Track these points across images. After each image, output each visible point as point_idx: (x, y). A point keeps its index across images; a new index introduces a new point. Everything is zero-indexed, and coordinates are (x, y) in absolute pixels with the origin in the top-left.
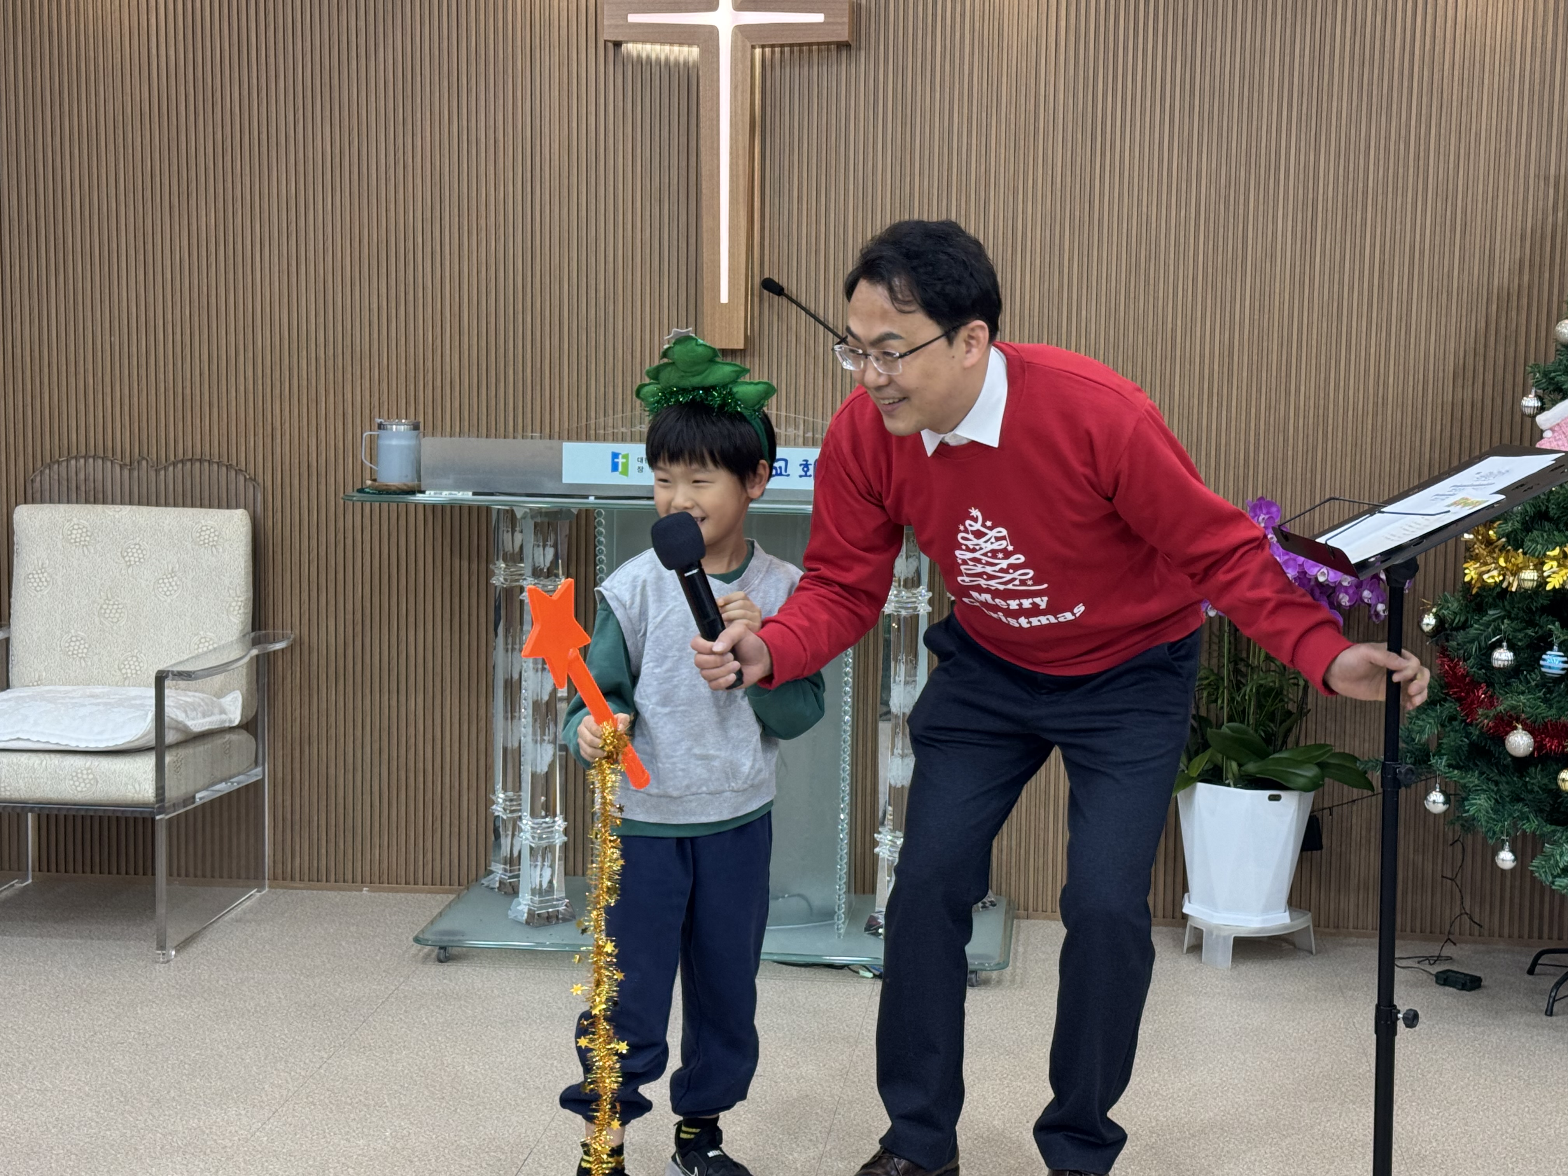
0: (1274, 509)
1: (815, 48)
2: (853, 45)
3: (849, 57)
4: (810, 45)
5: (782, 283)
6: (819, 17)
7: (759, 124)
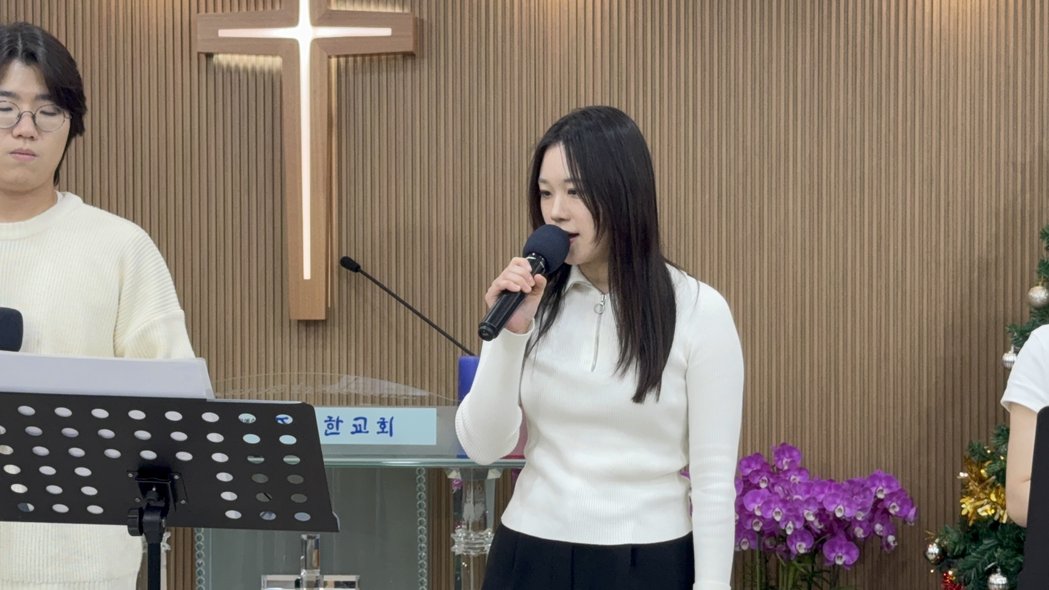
0: (795, 453)
1: (383, 57)
2: (418, 54)
3: (414, 64)
4: (379, 55)
5: (360, 262)
6: (387, 32)
7: (334, 122)
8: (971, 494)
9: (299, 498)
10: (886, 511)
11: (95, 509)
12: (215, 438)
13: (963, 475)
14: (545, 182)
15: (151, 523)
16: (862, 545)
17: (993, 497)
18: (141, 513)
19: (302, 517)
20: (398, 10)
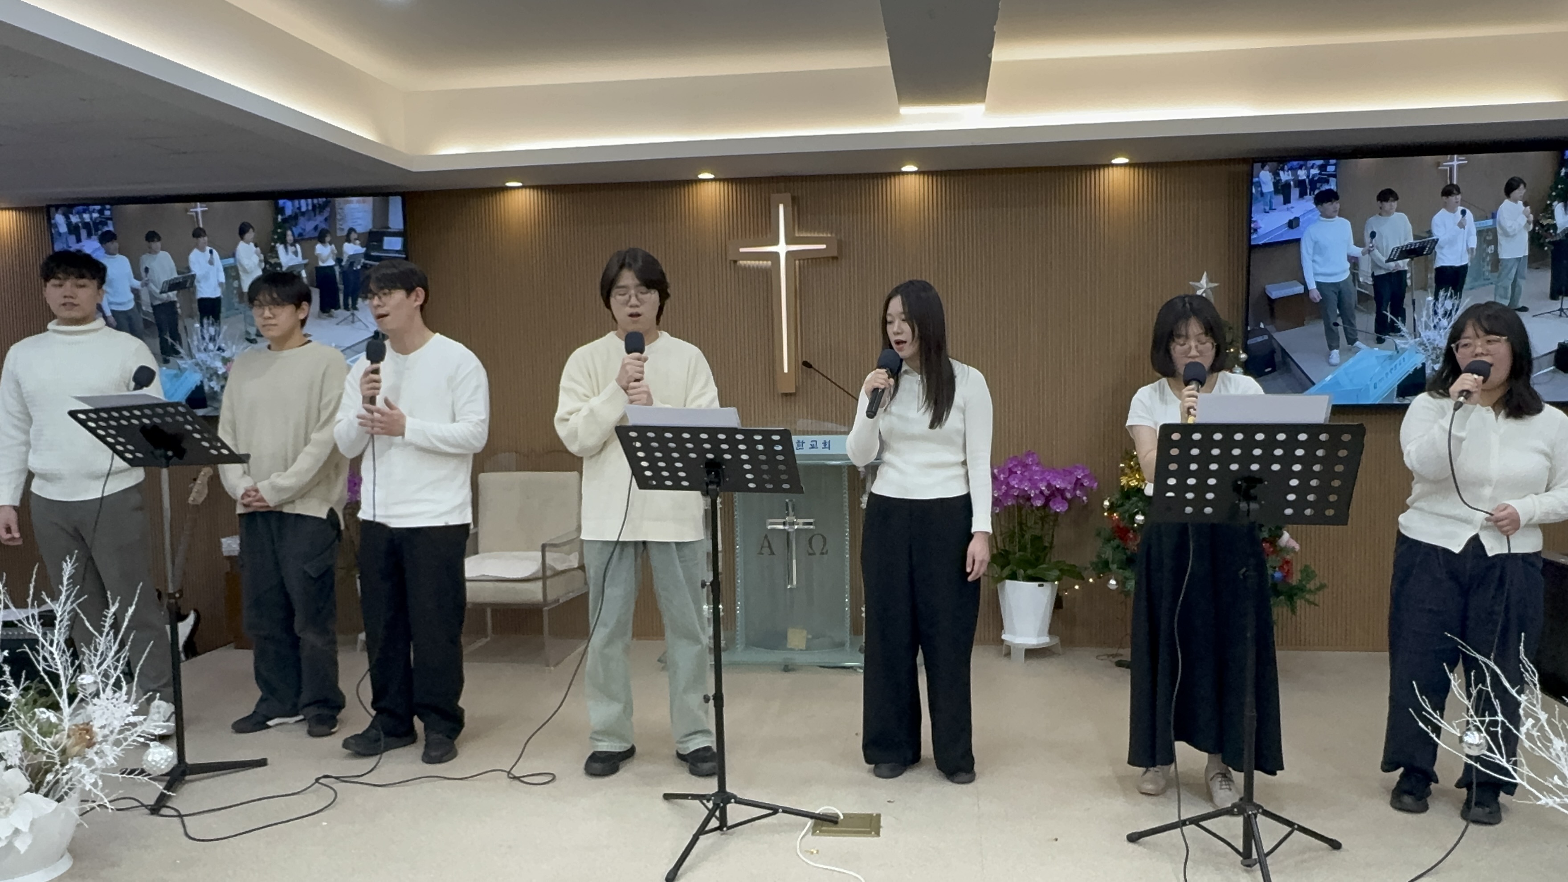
1: (822, 260)
2: (839, 258)
3: (837, 263)
4: (820, 258)
5: (812, 363)
6: (824, 246)
7: (798, 294)
8: (1126, 475)
9: (784, 477)
10: (1082, 484)
11: (685, 483)
12: (742, 447)
13: (1122, 465)
14: (890, 315)
15: (713, 490)
16: (1069, 501)
17: (1137, 476)
18: (707, 485)
19: (786, 486)
20: (829, 235)
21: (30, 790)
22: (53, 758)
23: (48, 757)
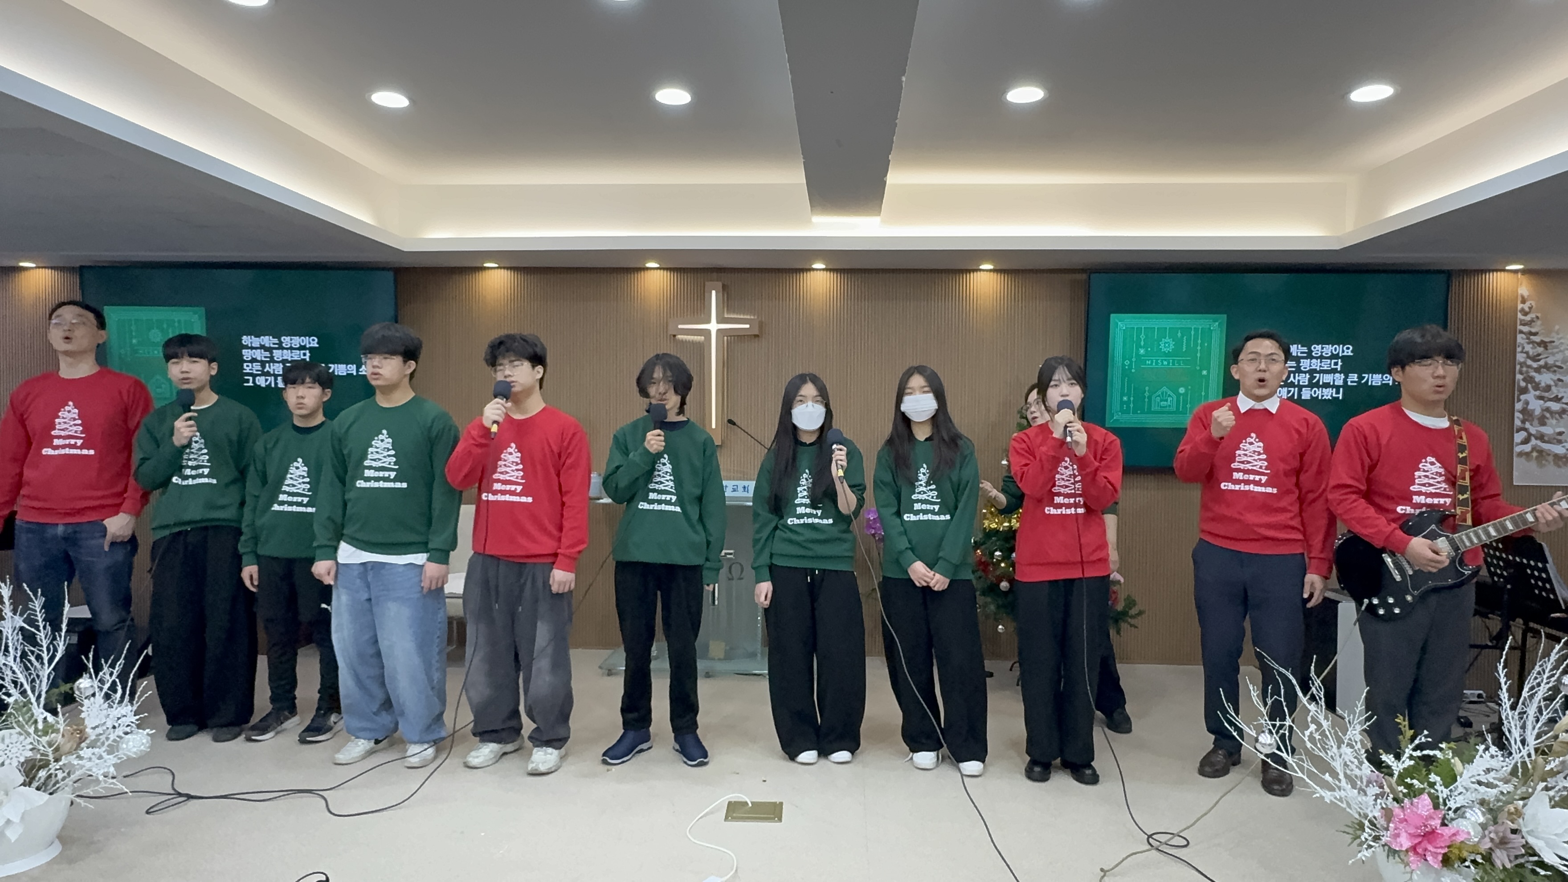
1: (746, 337)
2: (760, 336)
3: (758, 340)
4: (744, 335)
5: (735, 421)
6: (747, 326)
7: (726, 364)
8: (987, 519)
13: (984, 511)
20: (752, 317)
21: (24, 784)
22: (47, 756)
23: (42, 755)
